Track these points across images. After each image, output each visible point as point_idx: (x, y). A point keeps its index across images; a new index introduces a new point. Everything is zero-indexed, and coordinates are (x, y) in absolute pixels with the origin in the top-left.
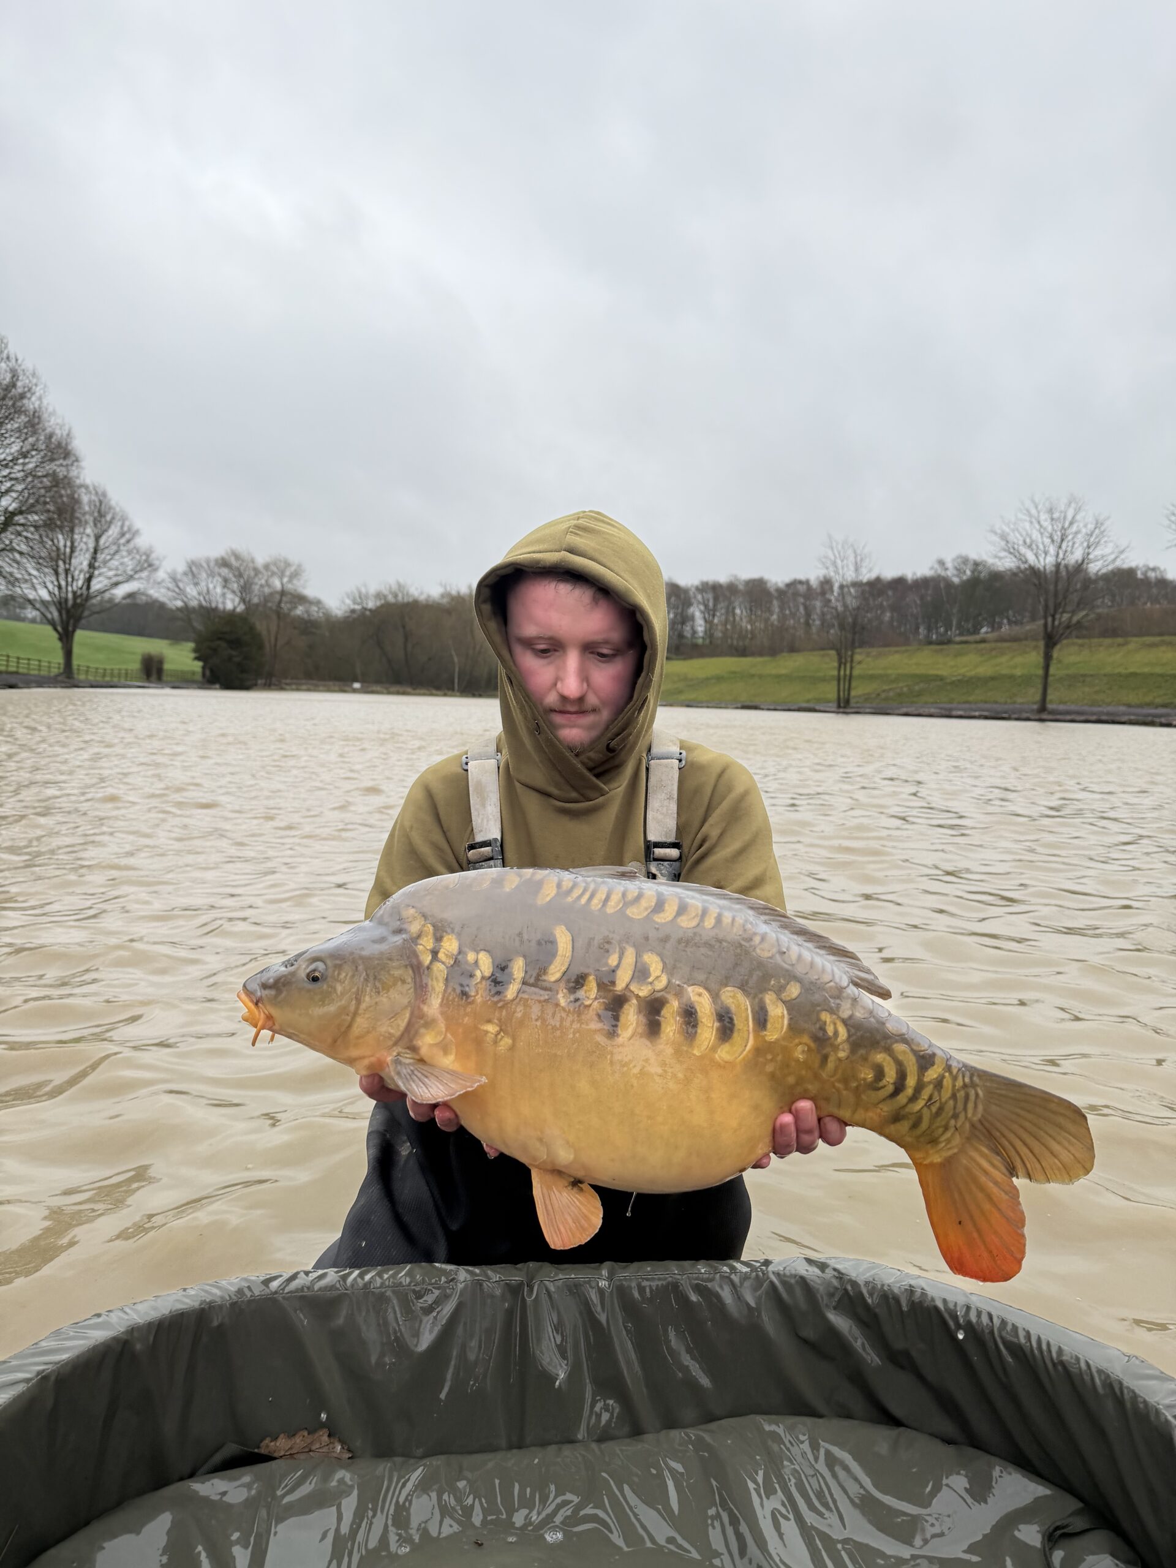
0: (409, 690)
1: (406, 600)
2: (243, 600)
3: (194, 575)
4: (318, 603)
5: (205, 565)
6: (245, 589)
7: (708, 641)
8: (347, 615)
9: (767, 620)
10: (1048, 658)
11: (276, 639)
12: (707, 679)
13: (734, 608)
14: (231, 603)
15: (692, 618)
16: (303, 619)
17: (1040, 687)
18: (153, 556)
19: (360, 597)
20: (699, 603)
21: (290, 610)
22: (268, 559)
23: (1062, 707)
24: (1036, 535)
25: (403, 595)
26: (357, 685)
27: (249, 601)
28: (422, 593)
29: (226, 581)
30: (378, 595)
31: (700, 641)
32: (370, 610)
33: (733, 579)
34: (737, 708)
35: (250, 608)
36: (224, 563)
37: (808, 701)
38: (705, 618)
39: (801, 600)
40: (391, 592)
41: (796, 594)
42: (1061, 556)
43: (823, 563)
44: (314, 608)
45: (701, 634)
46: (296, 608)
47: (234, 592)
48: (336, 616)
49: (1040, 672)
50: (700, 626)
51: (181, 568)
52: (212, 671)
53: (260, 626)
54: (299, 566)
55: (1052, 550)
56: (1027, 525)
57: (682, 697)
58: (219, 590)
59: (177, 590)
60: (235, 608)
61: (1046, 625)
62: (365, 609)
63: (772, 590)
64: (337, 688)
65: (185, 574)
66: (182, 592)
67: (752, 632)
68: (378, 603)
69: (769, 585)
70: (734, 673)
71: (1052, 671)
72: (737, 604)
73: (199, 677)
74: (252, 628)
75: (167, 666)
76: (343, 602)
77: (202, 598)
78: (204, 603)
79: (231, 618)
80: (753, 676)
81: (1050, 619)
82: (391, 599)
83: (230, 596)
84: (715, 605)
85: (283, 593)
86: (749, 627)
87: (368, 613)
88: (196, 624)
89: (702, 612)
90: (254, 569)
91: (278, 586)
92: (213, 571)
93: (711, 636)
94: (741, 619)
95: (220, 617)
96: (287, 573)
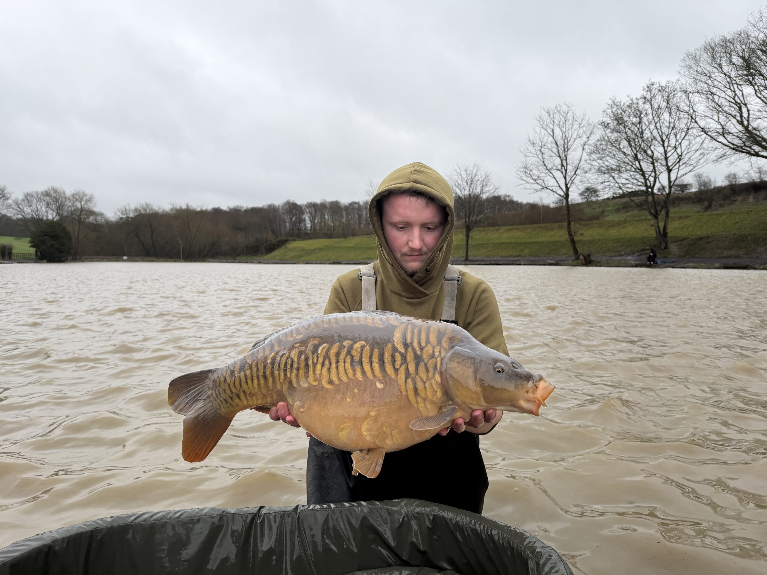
0: (155, 259)
1: (151, 212)
2: (58, 214)
3: (29, 202)
4: (101, 214)
5: (35, 195)
6: (60, 208)
7: (312, 232)
8: (118, 220)
9: (340, 221)
10: (468, 236)
11: (78, 235)
12: (315, 250)
13: (324, 215)
14: (51, 215)
15: (304, 220)
16: (93, 223)
17: (465, 250)
18: (6, 191)
19: (126, 211)
20: (307, 213)
21: (85, 219)
22: (73, 192)
25: (150, 210)
26: (125, 258)
27: (62, 214)
28: (160, 208)
29: (48, 204)
30: (136, 210)
31: (309, 231)
32: (131, 218)
33: (323, 201)
34: (330, 264)
35: (62, 218)
36: (47, 194)
37: (363, 259)
38: (310, 220)
39: (356, 211)
40: (143, 208)
41: (353, 209)
42: (471, 191)
44: (99, 218)
45: (309, 228)
46: (88, 217)
47: (52, 210)
48: (112, 222)
49: (465, 243)
50: (308, 224)
51: (21, 197)
52: (41, 253)
53: (69, 228)
54: (92, 195)
55: (467, 188)
57: (302, 259)
58: (44, 209)
59: (19, 209)
60: (54, 218)
61: (466, 222)
62: (129, 217)
63: (342, 206)
64: (114, 259)
65: (23, 200)
66: (22, 210)
67: (334, 226)
68: (136, 214)
69: (341, 204)
70: (327, 246)
71: (469, 243)
72: (326, 213)
73: (34, 257)
74: (64, 229)
75: (14, 251)
76: (116, 214)
77: (34, 214)
78: (35, 216)
79: (51, 224)
80: (336, 248)
81: (467, 219)
82: (143, 211)
83: (50, 212)
84: (315, 213)
85: (82, 210)
86: (332, 224)
88: (30, 228)
89: (309, 217)
90: (65, 198)
91: (79, 206)
92: (40, 198)
93: (314, 229)
94: (328, 220)
95: (45, 223)
96: (85, 199)
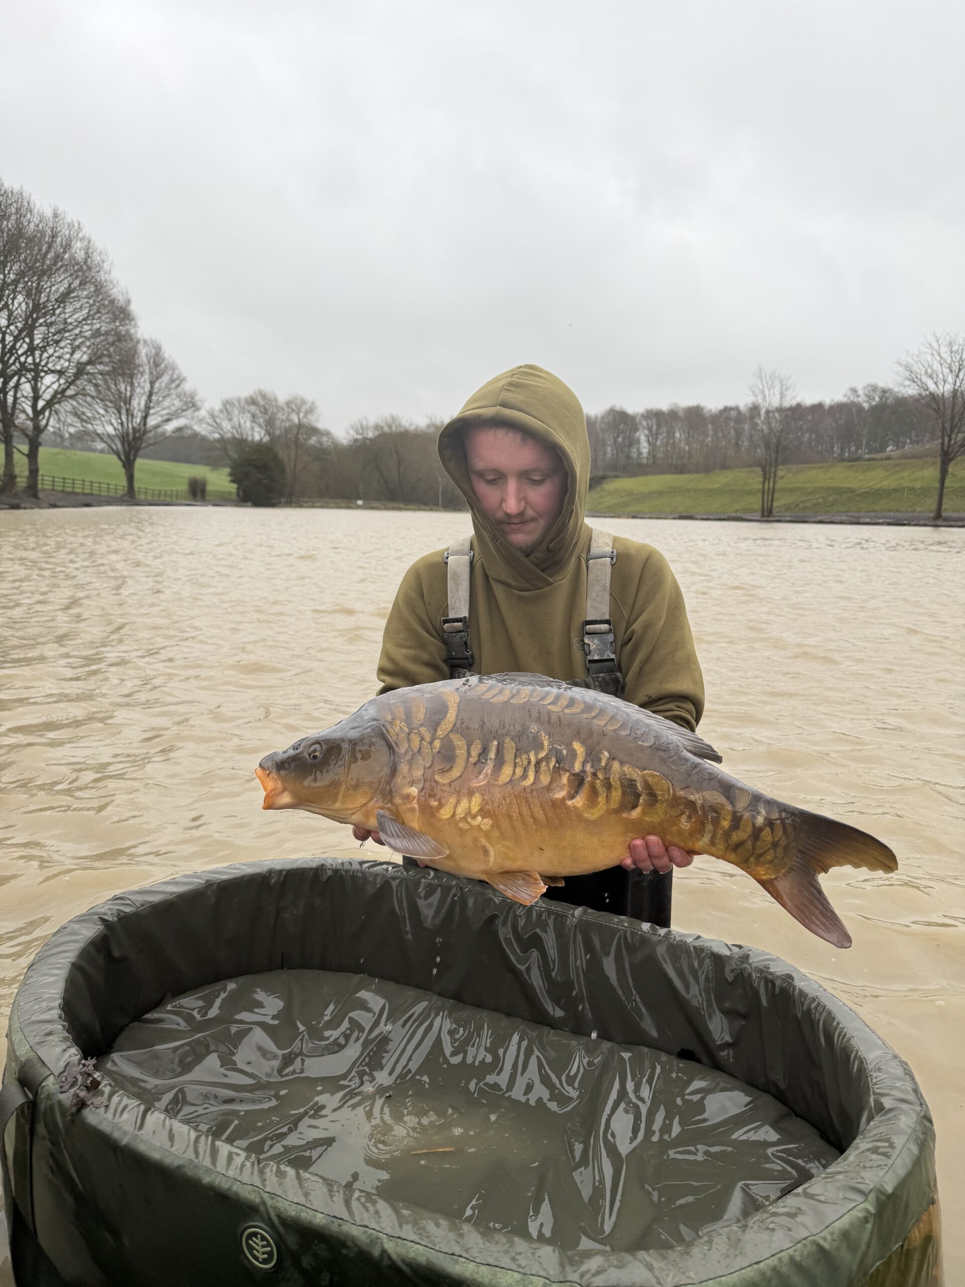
0: (402, 506)
1: (398, 430)
2: (268, 432)
3: (228, 413)
4: (328, 434)
5: (237, 404)
6: (270, 423)
7: (651, 461)
8: (351, 443)
9: (702, 442)
10: (944, 472)
11: (295, 465)
12: (650, 493)
13: (674, 433)
14: (258, 435)
15: (638, 441)
16: (316, 447)
17: (936, 498)
18: (197, 398)
19: (362, 429)
20: (644, 428)
21: (306, 440)
22: (288, 398)
23: (955, 515)
24: (936, 366)
25: (397, 427)
26: (360, 502)
27: (273, 433)
28: (411, 424)
29: (254, 416)
30: (377, 427)
31: (645, 461)
32: (370, 440)
33: (673, 407)
34: (674, 518)
35: (274, 439)
36: (252, 401)
37: (736, 511)
38: (648, 441)
39: (732, 424)
40: (387, 424)
41: (728, 419)
42: (958, 384)
43: (753, 392)
44: (325, 439)
45: (645, 455)
46: (310, 438)
47: (260, 426)
48: (342, 445)
49: (937, 485)
50: (645, 448)
51: (218, 406)
52: (244, 491)
53: (282, 455)
54: (313, 403)
55: (950, 379)
56: (929, 357)
57: (628, 509)
58: (248, 424)
59: (215, 425)
60: (261, 439)
61: (942, 444)
62: (365, 439)
63: (707, 415)
64: (343, 505)
65: (221, 411)
66: (219, 426)
67: (689, 452)
68: (377, 433)
69: (705, 411)
70: (673, 488)
71: (947, 484)
72: (677, 429)
73: (234, 497)
74: (276, 456)
75: (209, 488)
76: (348, 433)
77: (235, 431)
78: (236, 435)
79: (259, 447)
80: (689, 490)
81: (946, 439)
82: (386, 429)
83: (257, 429)
84: (658, 429)
85: (300, 426)
86: (687, 448)
87: (368, 442)
88: (231, 453)
89: (647, 436)
90: (277, 407)
91: (296, 420)
92: (243, 408)
93: (654, 456)
94: (680, 441)
95: (250, 447)
96: (303, 409)
